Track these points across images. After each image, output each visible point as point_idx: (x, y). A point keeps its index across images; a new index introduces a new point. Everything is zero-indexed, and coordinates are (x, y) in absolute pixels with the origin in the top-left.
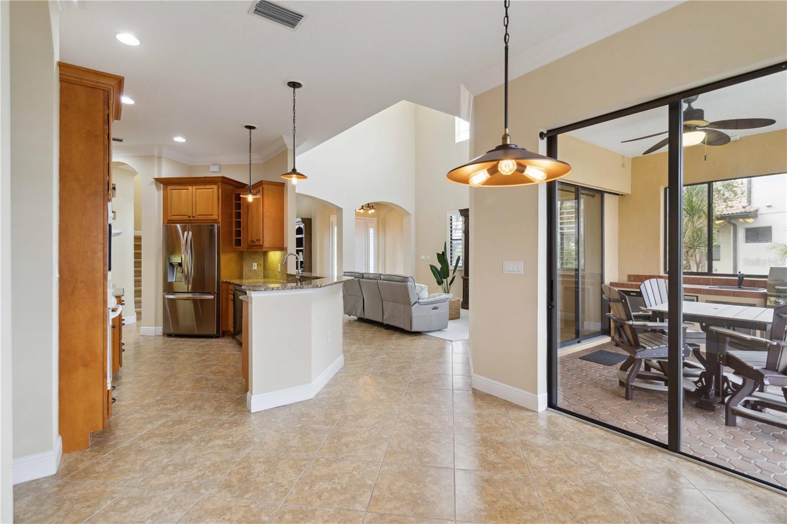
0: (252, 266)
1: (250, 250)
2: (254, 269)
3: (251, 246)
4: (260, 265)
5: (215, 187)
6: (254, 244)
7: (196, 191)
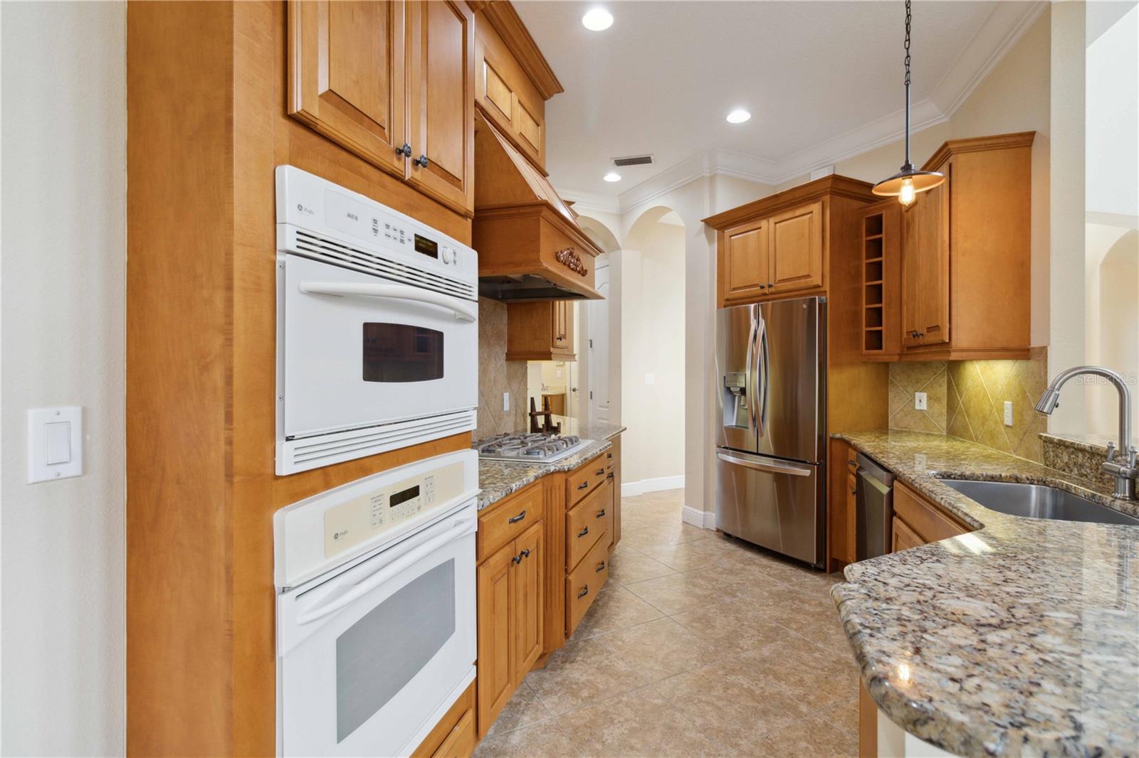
0: (913, 400)
1: (905, 359)
2: (917, 407)
3: (909, 348)
4: (938, 400)
5: (816, 208)
6: (921, 341)
7: (775, 227)
